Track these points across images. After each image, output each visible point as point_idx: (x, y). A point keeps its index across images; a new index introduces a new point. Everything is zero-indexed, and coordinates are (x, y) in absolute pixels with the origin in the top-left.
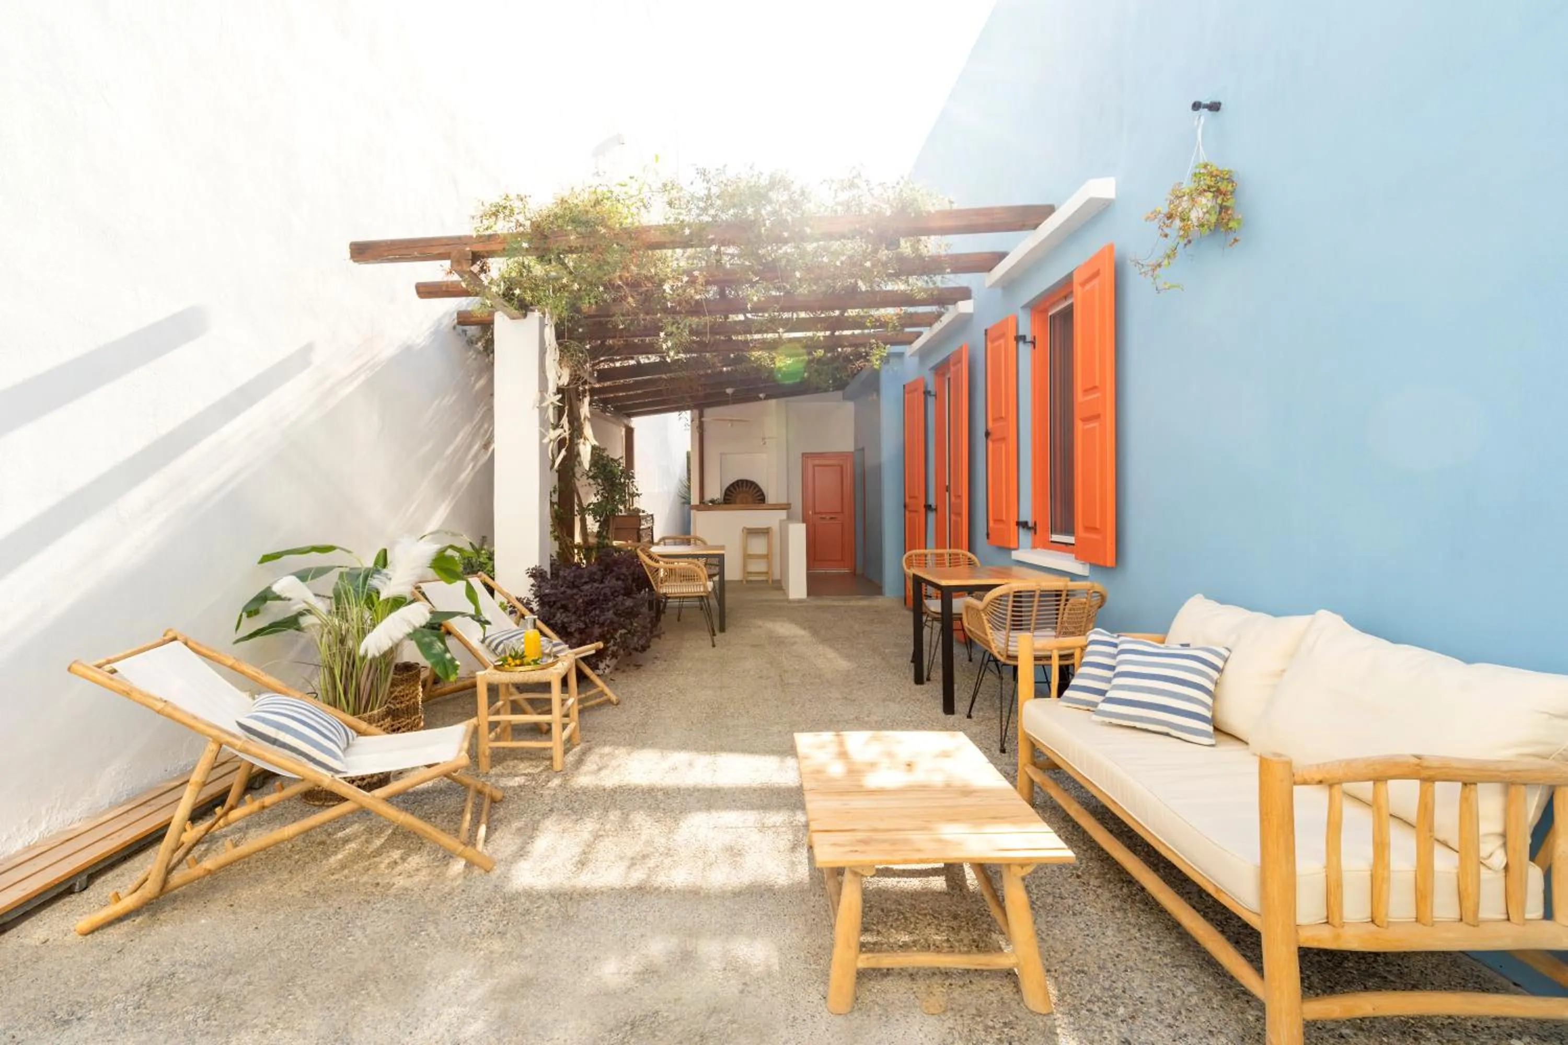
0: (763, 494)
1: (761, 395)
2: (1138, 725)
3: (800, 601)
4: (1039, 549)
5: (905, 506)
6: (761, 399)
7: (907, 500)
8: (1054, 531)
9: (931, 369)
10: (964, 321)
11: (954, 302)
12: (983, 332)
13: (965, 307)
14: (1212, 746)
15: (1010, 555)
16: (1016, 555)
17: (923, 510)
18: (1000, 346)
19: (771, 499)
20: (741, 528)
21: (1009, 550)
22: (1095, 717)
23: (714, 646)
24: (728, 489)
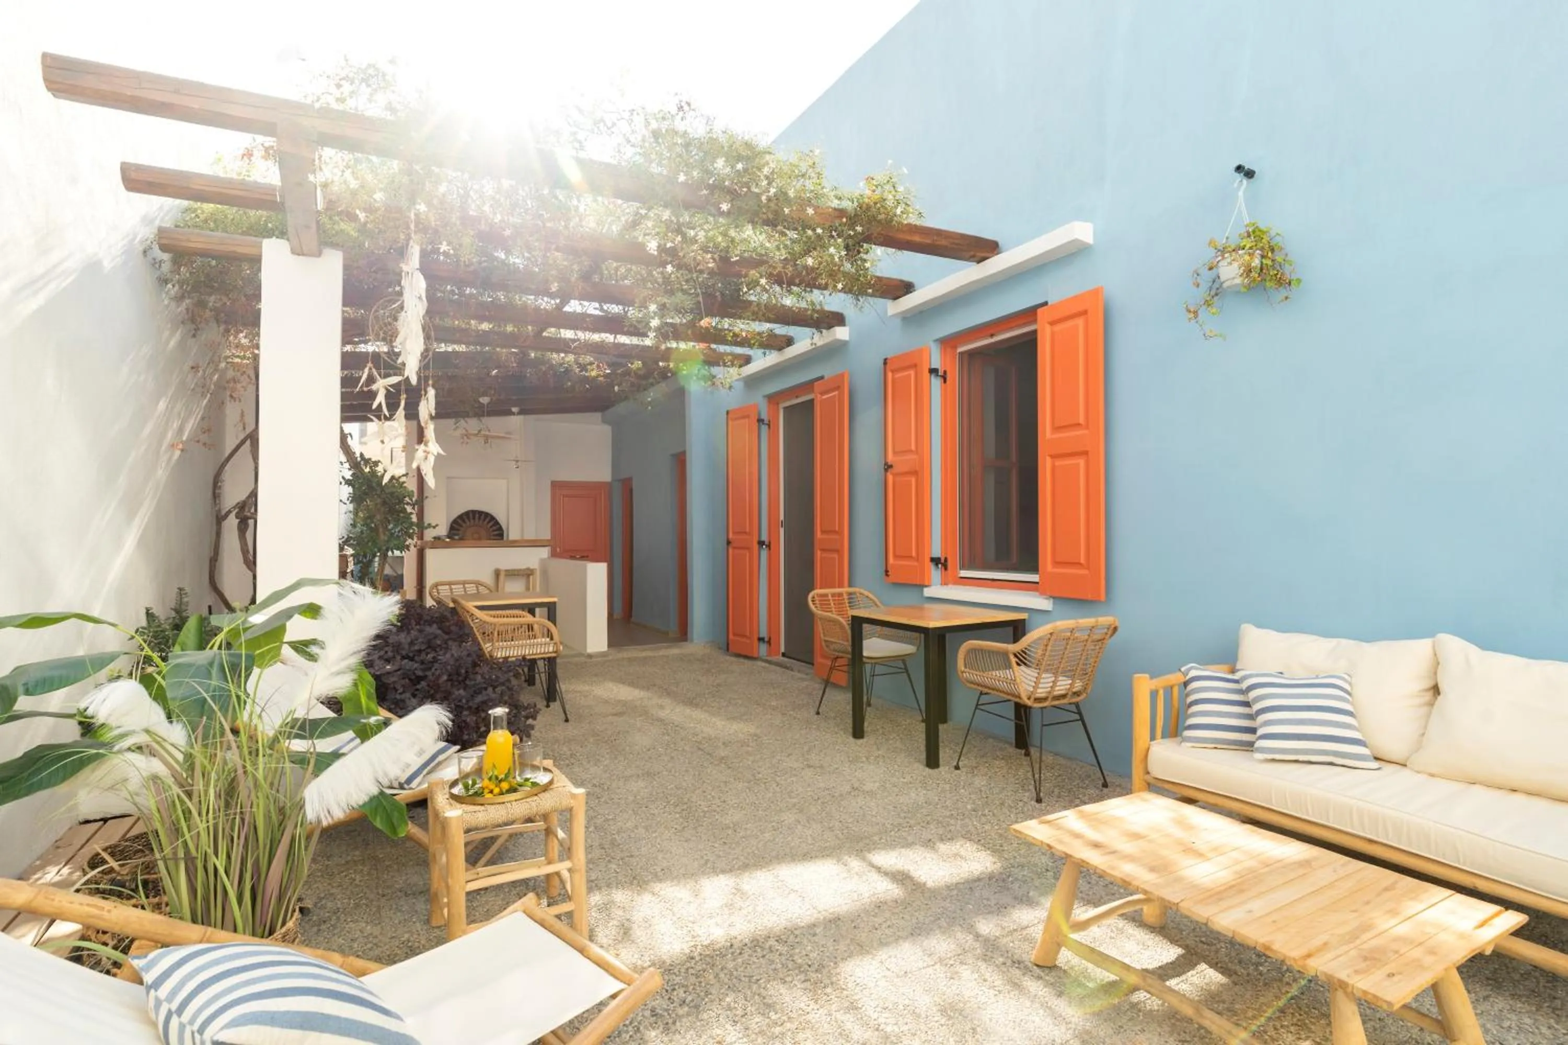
0: (500, 528)
1: (515, 410)
2: (1301, 758)
3: (603, 654)
4: (950, 586)
5: (729, 543)
6: (513, 414)
7: (731, 536)
8: (963, 567)
9: (765, 396)
10: (838, 348)
11: (830, 327)
12: (882, 362)
13: (841, 333)
14: (1379, 769)
15: (922, 591)
16: (928, 592)
17: (756, 546)
18: (910, 375)
19: (513, 534)
20: (493, 568)
21: (922, 586)
22: (1258, 756)
23: (567, 720)
24: (455, 522)
